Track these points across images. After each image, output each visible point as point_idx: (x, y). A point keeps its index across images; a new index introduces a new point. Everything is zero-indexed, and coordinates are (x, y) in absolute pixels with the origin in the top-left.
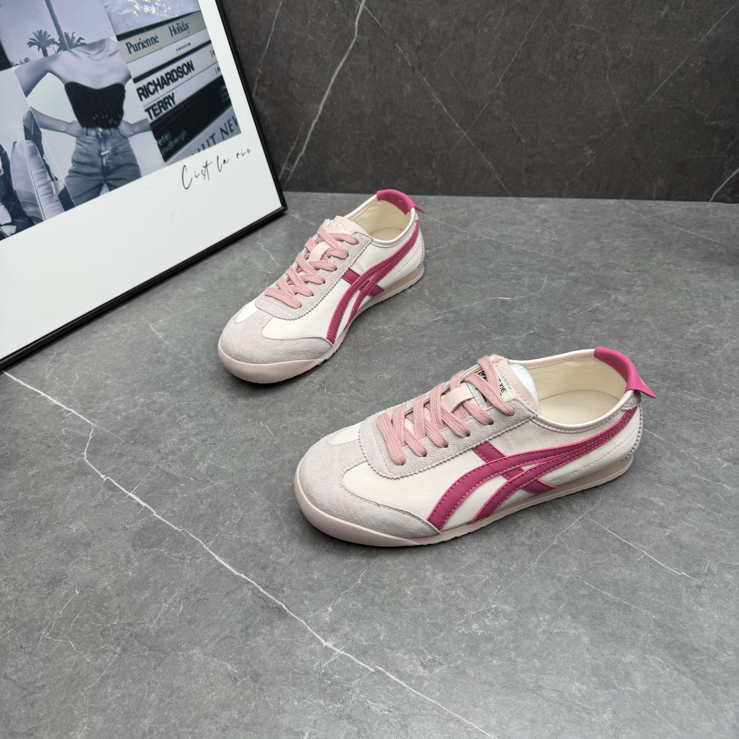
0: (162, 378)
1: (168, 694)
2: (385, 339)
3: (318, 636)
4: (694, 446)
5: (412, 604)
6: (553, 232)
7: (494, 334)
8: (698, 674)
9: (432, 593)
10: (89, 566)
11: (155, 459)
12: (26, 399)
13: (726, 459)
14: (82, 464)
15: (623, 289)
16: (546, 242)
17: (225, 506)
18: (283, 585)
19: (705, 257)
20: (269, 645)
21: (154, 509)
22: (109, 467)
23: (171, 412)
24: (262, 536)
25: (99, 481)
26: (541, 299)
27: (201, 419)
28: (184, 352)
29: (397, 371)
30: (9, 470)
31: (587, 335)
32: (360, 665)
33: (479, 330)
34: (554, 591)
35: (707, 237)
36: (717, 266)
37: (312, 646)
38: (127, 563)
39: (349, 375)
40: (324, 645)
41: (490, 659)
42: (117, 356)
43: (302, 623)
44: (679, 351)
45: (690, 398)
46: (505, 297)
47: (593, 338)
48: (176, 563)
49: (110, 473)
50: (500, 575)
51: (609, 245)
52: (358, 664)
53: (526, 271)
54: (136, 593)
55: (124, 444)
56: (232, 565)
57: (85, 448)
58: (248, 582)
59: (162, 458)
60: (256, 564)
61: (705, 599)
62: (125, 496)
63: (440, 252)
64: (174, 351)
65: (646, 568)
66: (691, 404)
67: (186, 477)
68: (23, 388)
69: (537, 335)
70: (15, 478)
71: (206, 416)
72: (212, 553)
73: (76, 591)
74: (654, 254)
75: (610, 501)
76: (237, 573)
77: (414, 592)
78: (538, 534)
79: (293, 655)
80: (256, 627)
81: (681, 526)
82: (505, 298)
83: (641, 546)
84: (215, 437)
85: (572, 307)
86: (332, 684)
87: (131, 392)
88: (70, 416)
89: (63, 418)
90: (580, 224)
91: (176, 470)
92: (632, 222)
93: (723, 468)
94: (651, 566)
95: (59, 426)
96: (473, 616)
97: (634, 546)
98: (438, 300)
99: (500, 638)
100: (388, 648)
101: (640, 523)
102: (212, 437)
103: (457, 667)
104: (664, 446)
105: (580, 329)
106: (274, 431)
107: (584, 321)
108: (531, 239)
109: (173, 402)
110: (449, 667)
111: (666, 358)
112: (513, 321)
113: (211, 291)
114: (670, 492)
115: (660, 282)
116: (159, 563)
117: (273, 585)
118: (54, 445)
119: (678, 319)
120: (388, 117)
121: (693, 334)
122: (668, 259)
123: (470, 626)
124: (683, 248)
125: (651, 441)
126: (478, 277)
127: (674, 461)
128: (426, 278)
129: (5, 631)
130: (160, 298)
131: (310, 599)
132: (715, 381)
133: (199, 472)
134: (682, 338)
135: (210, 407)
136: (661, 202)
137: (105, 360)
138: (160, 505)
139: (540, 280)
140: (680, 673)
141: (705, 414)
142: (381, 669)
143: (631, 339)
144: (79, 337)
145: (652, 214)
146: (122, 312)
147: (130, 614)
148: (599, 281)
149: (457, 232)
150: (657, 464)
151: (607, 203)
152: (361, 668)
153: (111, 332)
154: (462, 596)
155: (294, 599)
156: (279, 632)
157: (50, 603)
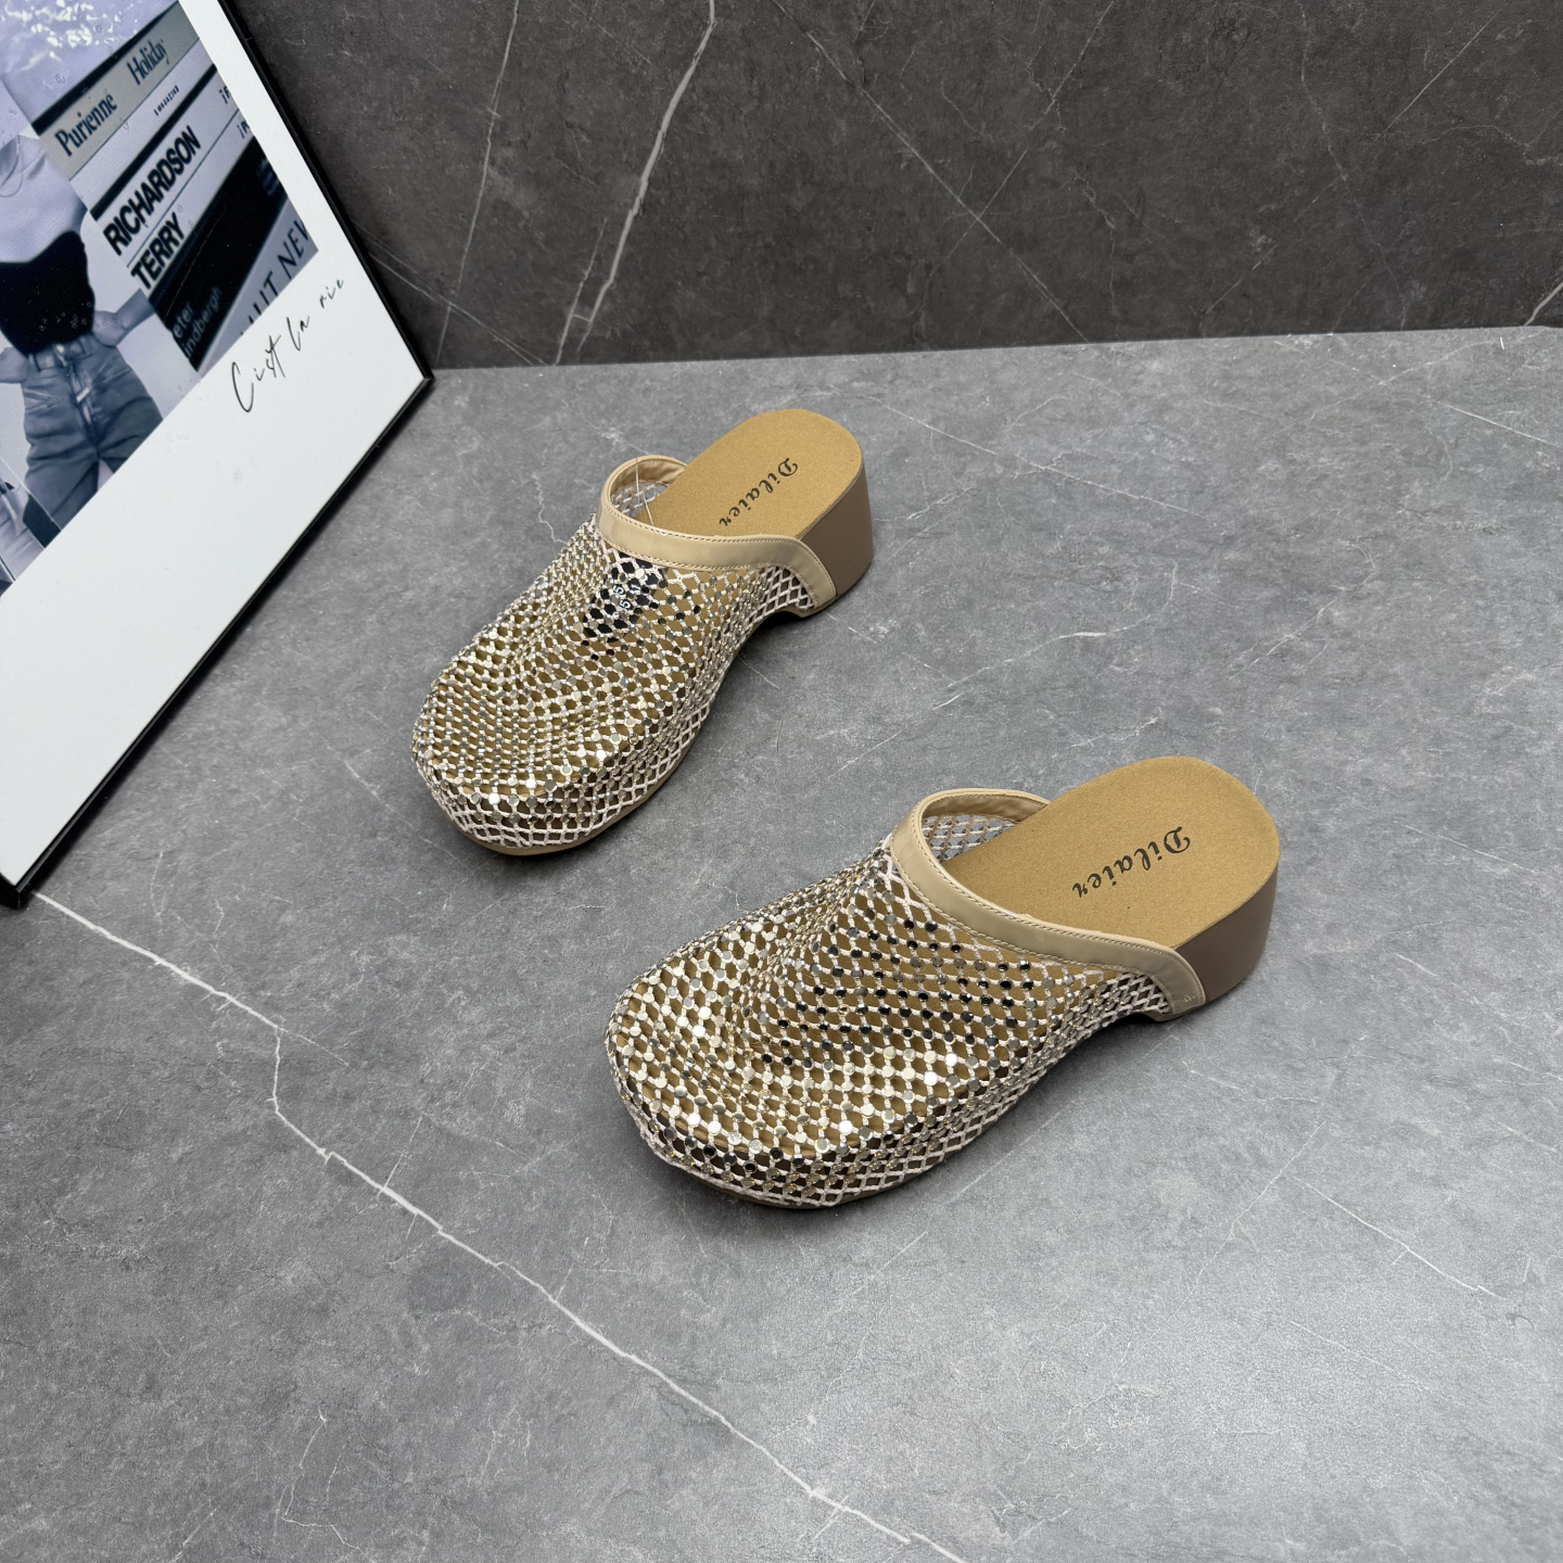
0: (397, 899)
2: (845, 763)
3: (797, 1479)
4: (1499, 987)
5: (965, 1394)
6: (1183, 440)
7: (1073, 734)
9: (1003, 1368)
10: (334, 1360)
11: (418, 1102)
12: (126, 975)
14: (274, 1125)
15: (1342, 588)
16: (1169, 468)
17: (576, 1202)
18: (714, 1374)
19: (1515, 487)
20: (707, 1505)
21: (437, 1220)
22: (330, 1127)
23: (429, 985)
24: (658, 1267)
25: (317, 1164)
26: (1166, 630)
27: (494, 997)
28: (432, 830)
30: (130, 1150)
31: (1272, 719)
32: (881, 1532)
33: (1042, 725)
34: (1234, 1346)
35: (1519, 429)
36: (1542, 511)
37: (788, 1500)
38: (407, 1347)
39: (782, 864)
40: (811, 1496)
41: (1123, 1500)
42: (293, 851)
43: (763, 1453)
44: (1464, 747)
45: (1488, 869)
46: (1089, 631)
48: (501, 1340)
49: (334, 1142)
50: (1129, 1318)
51: (1308, 469)
52: (878, 1530)
53: (1131, 555)
54: (437, 1412)
55: (348, 1070)
56: (609, 1336)
57: (272, 1086)
58: (648, 1373)
59: (433, 1100)
60: (656, 1332)
61: (1523, 1340)
62: (375, 1194)
63: (941, 516)
64: (409, 830)
65: (1408, 1281)
66: (1490, 883)
67: (486, 1139)
68: (115, 947)
69: (1166, 727)
70: (143, 1170)
71: (503, 990)
72: (567, 1312)
73: (321, 1417)
74: (1406, 485)
75: (1336, 1134)
76: (623, 1354)
77: (966, 1369)
78: (1195, 1222)
79: (754, 1522)
80: (675, 1467)
81: (1476, 1179)
82: (1091, 634)
83: (1398, 1233)
84: (530, 1038)
85: (1234, 646)
87: (340, 940)
88: (226, 1009)
89: (213, 1017)
90: (1242, 412)
91: (464, 1124)
92: (1354, 397)
93: (1557, 1037)
94: (1417, 1276)
95: (208, 1037)
96: (1084, 1411)
97: (1384, 1234)
98: (947, 651)
99: (1137, 1454)
100: (930, 1492)
101: (1395, 1178)
102: (524, 1040)
103: (1062, 1523)
104: (1438, 992)
105: (1255, 705)
107: (1262, 683)
108: (1135, 462)
109: (431, 959)
110: (1049, 1523)
111: (1437, 769)
112: (1112, 696)
114: (1452, 1104)
115: (1421, 563)
116: (467, 1343)
117: (696, 1374)
118: (206, 1084)
119: (1461, 662)
120: (800, 194)
121: (1493, 701)
122: (1436, 498)
123: (1081, 1433)
124: (1466, 465)
125: (1411, 982)
126: (1028, 578)
127: (1459, 1028)
128: (918, 592)
129: (203, 1514)
130: (356, 690)
131: (770, 1400)
132: (1539, 820)
133: (510, 1126)
134: (1469, 713)
135: (507, 966)
136: (1416, 334)
137: (270, 863)
138: (446, 1209)
139: (1162, 578)
140: (1478, 1504)
141: (1517, 907)
142: (922, 1537)
143: (1364, 724)
144: (204, 808)
145: (1398, 371)
146: (282, 733)
147: (434, 1458)
148: (1289, 571)
149: (973, 455)
150: (1425, 1036)
151: (1297, 346)
152: (884, 1538)
153: (268, 789)
154: (1060, 1371)
155: (740, 1403)
156: (721, 1475)
157: (275, 1448)
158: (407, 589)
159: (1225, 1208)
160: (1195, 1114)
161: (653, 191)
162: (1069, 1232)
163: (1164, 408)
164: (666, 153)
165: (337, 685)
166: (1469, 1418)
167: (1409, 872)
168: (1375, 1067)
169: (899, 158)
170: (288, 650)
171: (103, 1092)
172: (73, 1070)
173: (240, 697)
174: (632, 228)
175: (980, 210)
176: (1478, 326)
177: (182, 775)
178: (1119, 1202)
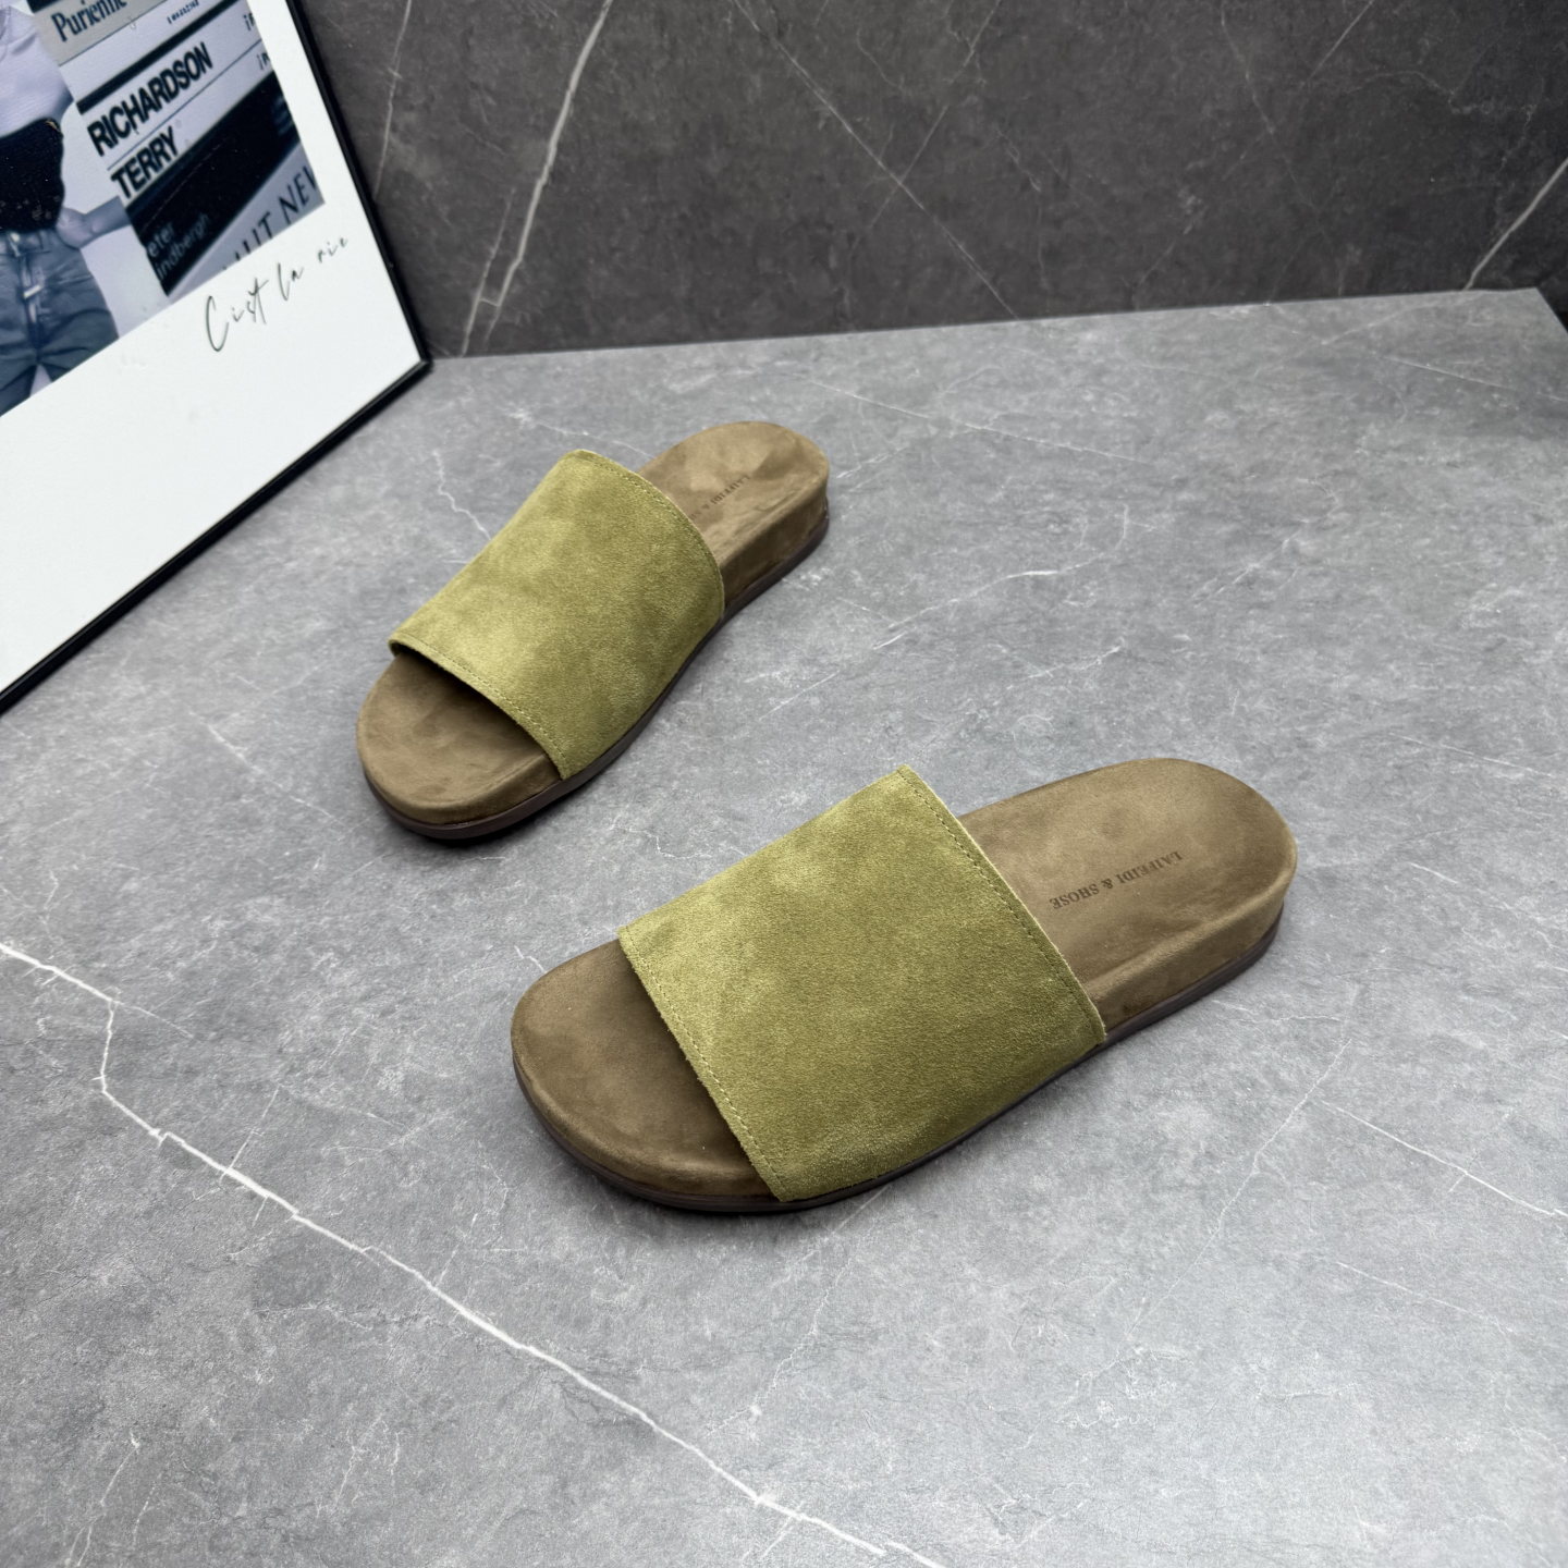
0: (260, 861)
2: (778, 704)
3: (738, 1483)
4: (1529, 892)
5: (947, 1371)
6: (1124, 398)
7: (1029, 666)
9: (991, 1336)
10: (156, 1371)
11: (275, 1074)
14: (99, 1106)
15: (1306, 521)
16: (1110, 423)
17: (463, 1175)
18: (632, 1363)
19: (1475, 426)
20: (624, 1522)
21: (291, 1203)
22: (167, 1105)
23: (294, 948)
24: (564, 1242)
25: (148, 1146)
26: (1121, 566)
27: (370, 957)
28: (305, 790)
29: (819, 781)
31: (1244, 643)
32: (848, 1543)
33: (995, 658)
34: (1271, 1295)
35: (1471, 376)
36: (1506, 445)
37: (728, 1510)
38: (248, 1351)
39: (708, 805)
40: (756, 1503)
41: (1151, 1487)
42: (143, 817)
43: (694, 1455)
44: (1457, 660)
45: (1500, 775)
46: (1039, 569)
47: (1257, 650)
48: (367, 1337)
49: (171, 1121)
50: (1142, 1271)
51: (1257, 418)
52: (844, 1541)
53: (1079, 500)
54: (281, 1427)
55: (192, 1043)
56: (503, 1325)
57: (100, 1063)
58: (549, 1366)
59: (292, 1070)
60: (561, 1317)
62: (218, 1177)
63: (873, 473)
64: (278, 790)
65: (1471, 1208)
66: (1504, 788)
67: (355, 1110)
69: (1130, 655)
71: (381, 949)
72: (450, 1301)
73: (133, 1442)
74: (1361, 428)
75: (1365, 1052)
76: (517, 1345)
77: (946, 1339)
78: (1211, 1157)
79: (685, 1539)
80: (585, 1479)
81: (1534, 1093)
82: (1041, 573)
83: (1453, 1156)
84: (412, 999)
85: (1196, 577)
88: (52, 983)
89: (36, 992)
90: (1182, 373)
91: (329, 1095)
92: (1297, 355)
94: (1482, 1203)
95: (28, 1014)
96: (1094, 1382)
97: (1436, 1158)
98: (887, 595)
99: (1166, 1430)
100: (908, 1492)
101: (1440, 1097)
102: (404, 1001)
103: (1077, 1518)
104: (1463, 899)
105: (1225, 630)
107: (1231, 610)
108: (1076, 420)
109: (297, 921)
110: (1061, 1520)
111: (1430, 682)
112: (1069, 628)
113: (346, 627)
114: (1494, 1015)
115: (1385, 495)
116: (324, 1342)
117: (610, 1364)
118: (23, 1065)
119: (1441, 582)
120: (715, 158)
121: (1481, 616)
122: (1394, 438)
123: (1093, 1407)
124: (1422, 408)
125: (1430, 890)
126: (971, 525)
128: (852, 542)
130: (226, 657)
131: (703, 1391)
132: (1548, 725)
133: (385, 1094)
134: (1457, 628)
135: (388, 924)
136: (1354, 301)
137: (115, 831)
138: (304, 1190)
139: (1114, 520)
141: (1541, 810)
142: (901, 1547)
143: (1345, 644)
144: (45, 778)
145: (1339, 331)
146: (140, 701)
147: (275, 1484)
148: (1248, 508)
149: (905, 420)
150: (1454, 945)
151: (1234, 315)
152: (853, 1551)
153: (120, 756)
154: (1061, 1334)
155: (665, 1396)
156: (642, 1484)
157: (71, 1482)
158: (290, 559)
160: (1200, 1040)
161: (562, 157)
162: (1062, 1175)
164: (575, 114)
165: (205, 653)
167: (1414, 782)
168: (1402, 979)
169: (817, 116)
174: (541, 198)
175: (902, 173)
176: (1416, 291)
177: (23, 747)
178: (1118, 1140)
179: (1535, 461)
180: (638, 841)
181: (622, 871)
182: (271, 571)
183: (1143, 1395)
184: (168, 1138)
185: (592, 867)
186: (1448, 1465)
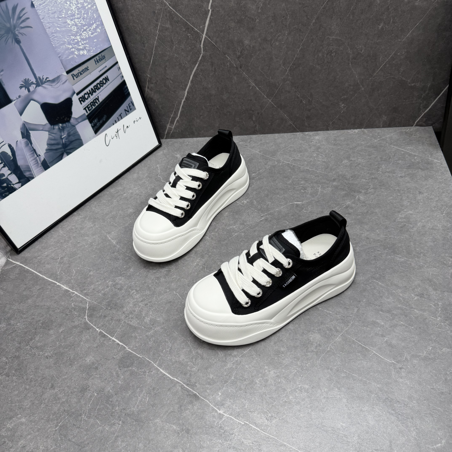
0: (119, 268)
1: (148, 442)
2: (234, 234)
3: (215, 408)
4: (400, 288)
5: (259, 388)
6: (323, 156)
8: (399, 414)
9: (269, 381)
10: (99, 380)
11: (123, 317)
12: (50, 287)
13: (417, 295)
14: (86, 323)
15: (363, 191)
17: (162, 341)
18: (195, 383)
19: (409, 166)
20: (192, 415)
21: (126, 346)
22: (100, 324)
23: (126, 289)
24: (182, 357)
25: (96, 332)
26: (317, 202)
27: (143, 292)
28: (128, 252)
30: (49, 330)
32: (237, 421)
33: (285, 225)
34: (329, 376)
35: (411, 152)
36: (416, 172)
37: (213, 414)
38: (118, 377)
39: (217, 259)
40: (219, 413)
41: (299, 414)
42: (93, 257)
43: (207, 402)
44: (393, 229)
45: (398, 259)
48: (142, 375)
49: (101, 327)
50: (302, 369)
51: (355, 162)
52: (236, 421)
53: (309, 184)
54: (125, 393)
55: (105, 310)
56: (169, 374)
57: (86, 314)
58: (179, 383)
59: (126, 317)
60: (181, 373)
61: (403, 374)
62: (111, 340)
63: (261, 174)
64: (123, 251)
65: (374, 360)
66: (399, 263)
67: (140, 326)
68: (47, 280)
70: (52, 334)
71: (145, 290)
72: (159, 368)
73: (95, 394)
74: (381, 166)
75: (356, 324)
76: (172, 378)
77: (260, 381)
78: (320, 345)
79: (204, 419)
80: (185, 406)
81: (392, 335)
82: (298, 203)
83: (372, 348)
85: (335, 205)
86: (224, 432)
88: (75, 295)
89: (71, 297)
90: (339, 149)
91: (134, 323)
92: (369, 144)
93: (415, 300)
94: (377, 359)
95: (70, 302)
96: (289, 392)
97: (368, 348)
98: (262, 207)
99: (303, 402)
100: (249, 412)
101: (372, 335)
102: (150, 302)
103: (283, 419)
104: (384, 289)
106: (181, 296)
108: (311, 161)
109: (127, 283)
110: (280, 419)
111: (386, 235)
112: (303, 218)
114: (387, 317)
115: (384, 185)
116: (133, 376)
117: (191, 383)
118: (69, 313)
119: (393, 209)
120: (225, 95)
121: (401, 218)
122: (388, 169)
123: (289, 397)
124: (397, 161)
125: (377, 287)
126: (283, 189)
127: (389, 298)
128: (254, 193)
129: (64, 417)
130: (110, 218)
131: (209, 389)
132: (412, 247)
133: (146, 323)
134: (395, 221)
135: (146, 284)
136: (385, 129)
137: (87, 260)
138: (129, 343)
139: (317, 189)
140: (390, 414)
141: (406, 268)
142: (247, 423)
143: (367, 224)
144: (71, 247)
145: (379, 138)
146: (91, 229)
147: (123, 404)
148: (349, 187)
149: (270, 160)
150: (380, 300)
151: (354, 132)
152: (237, 423)
153: (88, 242)
154: (284, 382)
155: (202, 390)
156: (196, 407)
157: (83, 401)
158: (124, 193)
159: (327, 342)
160: (321, 319)
161: (188, 95)
162: (287, 348)
163: (319, 148)
164: (191, 85)
165: (106, 217)
166: (388, 393)
167: (378, 260)
168: (367, 307)
169: (250, 86)
170: (94, 208)
171: (43, 316)
172: (35, 311)
173: (81, 220)
174: (183, 104)
175: (271, 99)
176: (401, 127)
177: (66, 239)
178: (300, 341)
179: (422, 176)
180: (201, 267)
181: (198, 274)
182: (120, 196)
183: (299, 395)
184: (100, 331)
185: (191, 273)
186: (360, 413)
